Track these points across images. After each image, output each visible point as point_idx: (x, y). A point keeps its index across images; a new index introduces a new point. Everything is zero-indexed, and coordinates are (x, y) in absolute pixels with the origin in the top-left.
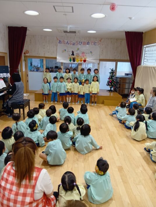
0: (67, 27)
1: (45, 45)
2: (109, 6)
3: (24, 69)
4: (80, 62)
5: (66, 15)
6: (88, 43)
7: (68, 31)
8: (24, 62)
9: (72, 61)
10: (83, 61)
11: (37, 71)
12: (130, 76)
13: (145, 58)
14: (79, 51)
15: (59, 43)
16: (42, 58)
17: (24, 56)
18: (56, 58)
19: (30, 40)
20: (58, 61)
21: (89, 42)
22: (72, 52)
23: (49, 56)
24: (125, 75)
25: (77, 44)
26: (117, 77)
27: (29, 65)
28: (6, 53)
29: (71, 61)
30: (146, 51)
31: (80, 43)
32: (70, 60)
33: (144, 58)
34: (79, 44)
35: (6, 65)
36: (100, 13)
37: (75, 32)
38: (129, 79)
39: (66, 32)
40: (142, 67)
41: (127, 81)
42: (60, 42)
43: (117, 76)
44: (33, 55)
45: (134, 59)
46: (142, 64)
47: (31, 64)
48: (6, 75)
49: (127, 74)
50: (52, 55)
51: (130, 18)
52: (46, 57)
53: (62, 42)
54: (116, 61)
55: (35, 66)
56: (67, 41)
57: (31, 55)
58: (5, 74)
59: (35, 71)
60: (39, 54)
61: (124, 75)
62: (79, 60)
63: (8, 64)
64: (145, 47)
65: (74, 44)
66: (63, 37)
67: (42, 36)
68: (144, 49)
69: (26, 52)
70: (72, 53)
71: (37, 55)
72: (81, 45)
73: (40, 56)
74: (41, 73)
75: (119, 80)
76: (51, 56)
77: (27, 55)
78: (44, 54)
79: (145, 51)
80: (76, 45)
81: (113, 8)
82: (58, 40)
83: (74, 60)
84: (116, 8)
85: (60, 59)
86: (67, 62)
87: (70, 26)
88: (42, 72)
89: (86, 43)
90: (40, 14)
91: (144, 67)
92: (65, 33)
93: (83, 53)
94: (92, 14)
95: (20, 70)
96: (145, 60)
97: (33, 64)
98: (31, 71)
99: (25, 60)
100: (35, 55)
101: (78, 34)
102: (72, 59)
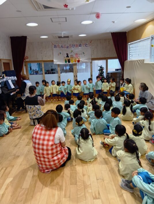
0: (61, 34)
2: (95, 15)
5: (60, 24)
10: (77, 62)
12: (119, 71)
14: (73, 53)
21: (81, 44)
22: (67, 54)
23: (47, 60)
24: (116, 70)
28: (10, 60)
33: (129, 54)
34: (72, 47)
36: (88, 20)
37: (68, 37)
41: (118, 76)
42: (55, 47)
43: (108, 72)
44: (32, 60)
45: (121, 55)
46: (128, 59)
47: (31, 69)
50: (49, 58)
51: (113, 22)
52: (44, 61)
54: (106, 59)
56: (61, 45)
59: (35, 75)
62: (73, 61)
66: (57, 41)
71: (36, 60)
74: (41, 75)
77: (26, 60)
78: (42, 58)
79: (130, 48)
82: (53, 45)
85: (56, 62)
86: (63, 64)
87: (64, 32)
90: (39, 25)
91: (130, 61)
92: (59, 39)
101: (71, 38)
102: (67, 61)
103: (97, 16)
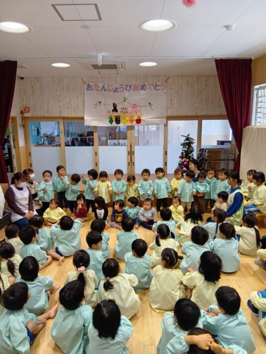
0: (97, 57)
4: (129, 124)
5: (86, 27)
6: (143, 87)
7: (100, 65)
8: (22, 128)
10: (135, 122)
11: (50, 144)
13: (259, 110)
18: (83, 118)
19: (32, 87)
23: (70, 116)
25: (122, 89)
26: (203, 149)
31: (128, 88)
32: (111, 122)
34: (126, 90)
40: (253, 129)
41: (222, 156)
42: (89, 87)
47: (38, 133)
49: (222, 143)
50: (75, 112)
51: (228, 27)
52: (64, 118)
53: (93, 87)
54: (200, 118)
55: (45, 135)
56: (103, 84)
59: (46, 145)
60: (51, 113)
61: (215, 144)
62: (127, 121)
65: (116, 91)
66: (94, 77)
68: (255, 92)
77: (26, 115)
78: (60, 112)
79: (257, 97)
80: (120, 91)
83: (118, 121)
85: (90, 121)
86: (105, 125)
87: (103, 54)
89: (140, 87)
90: (30, 29)
91: (258, 129)
93: (135, 106)
94: (144, 22)
102: (114, 119)
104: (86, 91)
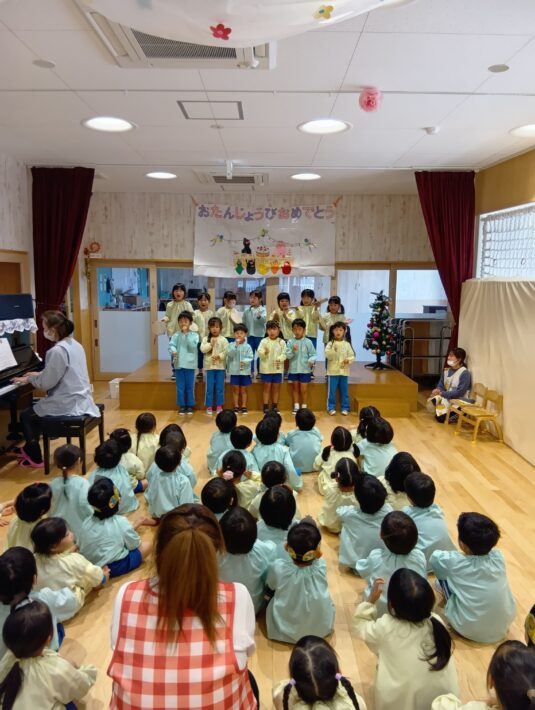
0: (226, 165)
1: (153, 224)
2: (357, 96)
3: (84, 304)
4: (270, 274)
5: (218, 127)
6: (296, 213)
7: (229, 177)
8: (85, 278)
9: (245, 273)
10: (280, 271)
11: (128, 308)
12: (439, 315)
13: (487, 254)
14: (266, 237)
15: (201, 215)
16: (146, 266)
17: (86, 260)
18: (190, 264)
19: (106, 209)
20: (197, 272)
21: (298, 209)
22: (245, 244)
23: (168, 258)
24: (425, 311)
25: (259, 216)
26: (398, 320)
27: (103, 287)
28: (25, 253)
29: (240, 272)
30: (488, 230)
31: (270, 214)
32: (239, 269)
33: (483, 253)
34: (267, 217)
35: (24, 291)
36: (329, 117)
37: (250, 180)
38: (440, 323)
39: (221, 179)
40: (477, 283)
41: (433, 332)
42: (203, 211)
43: (397, 317)
44: (115, 257)
45: (450, 257)
46: (478, 275)
47: (109, 287)
48: (24, 324)
49: (431, 309)
50: (177, 252)
51: (428, 130)
52: (158, 263)
53: (211, 211)
54: (393, 266)
55: (120, 293)
56: (227, 206)
57: (107, 257)
58: (20, 321)
59: (122, 310)
60: (135, 252)
61: (421, 311)
62: (267, 269)
63: (29, 289)
64: (485, 220)
65: (248, 219)
66: (212, 194)
67: (144, 193)
68: (481, 224)
69: (91, 248)
70: (243, 247)
71: (129, 257)
72: (271, 218)
73: (138, 258)
74: (142, 313)
75: (404, 328)
76: (175, 258)
77: (93, 256)
78: (152, 251)
79: (485, 233)
80: (257, 219)
81: (369, 102)
82: (197, 205)
83: (251, 269)
84: (379, 102)
85: (206, 268)
86: (228, 276)
87: (236, 161)
88: (144, 310)
89: (291, 212)
90: (134, 127)
91: (484, 284)
92: (219, 185)
93: (281, 244)
94: (304, 123)
95: (72, 305)
96: (487, 261)
97: (116, 285)
98: (108, 308)
99: (88, 274)
100: (121, 257)
101: (262, 184)
102: (245, 266)
103: (365, 99)
104: (198, 218)
